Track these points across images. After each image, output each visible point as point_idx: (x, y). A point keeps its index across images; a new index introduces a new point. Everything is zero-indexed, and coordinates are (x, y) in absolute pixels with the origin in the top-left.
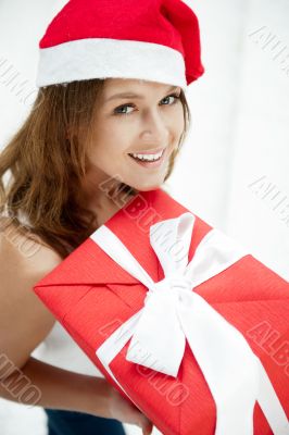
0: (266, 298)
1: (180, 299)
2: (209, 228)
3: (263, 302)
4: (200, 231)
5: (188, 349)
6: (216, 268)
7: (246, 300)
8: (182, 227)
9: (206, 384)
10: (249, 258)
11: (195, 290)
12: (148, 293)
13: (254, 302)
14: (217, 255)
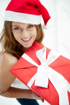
0: (67, 65)
1: (46, 69)
2: (50, 50)
3: (66, 67)
4: (48, 51)
5: (49, 81)
6: (53, 60)
7: (62, 67)
8: (43, 51)
9: (55, 89)
10: (61, 56)
11: (49, 66)
12: (38, 69)
13: (64, 67)
14: (53, 57)
